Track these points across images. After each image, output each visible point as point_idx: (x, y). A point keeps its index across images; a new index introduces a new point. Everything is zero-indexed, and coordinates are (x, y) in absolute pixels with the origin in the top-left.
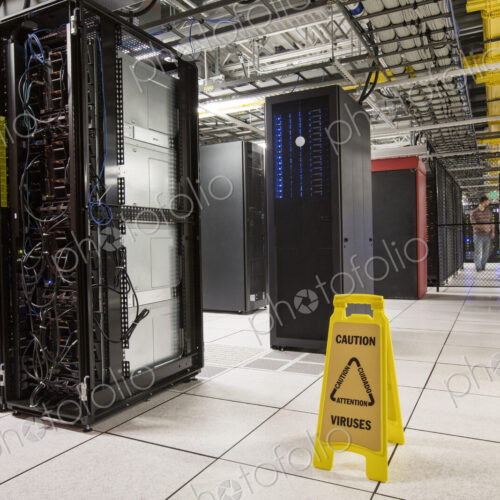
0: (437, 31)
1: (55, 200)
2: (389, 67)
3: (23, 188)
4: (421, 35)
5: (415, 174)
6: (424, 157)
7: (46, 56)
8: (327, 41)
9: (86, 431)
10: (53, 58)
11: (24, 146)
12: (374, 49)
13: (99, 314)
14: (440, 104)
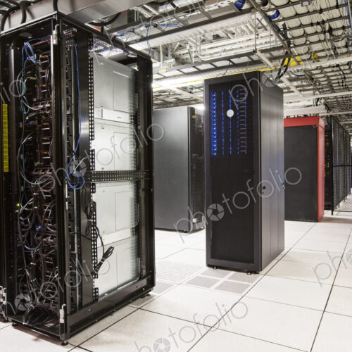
0: (338, 29)
1: (43, 166)
2: (299, 55)
3: (20, 158)
4: (324, 32)
5: (317, 129)
6: (323, 115)
7: (38, 58)
8: (251, 32)
9: (63, 344)
10: (42, 60)
11: (21, 126)
12: (288, 42)
13: (75, 254)
14: (337, 79)
